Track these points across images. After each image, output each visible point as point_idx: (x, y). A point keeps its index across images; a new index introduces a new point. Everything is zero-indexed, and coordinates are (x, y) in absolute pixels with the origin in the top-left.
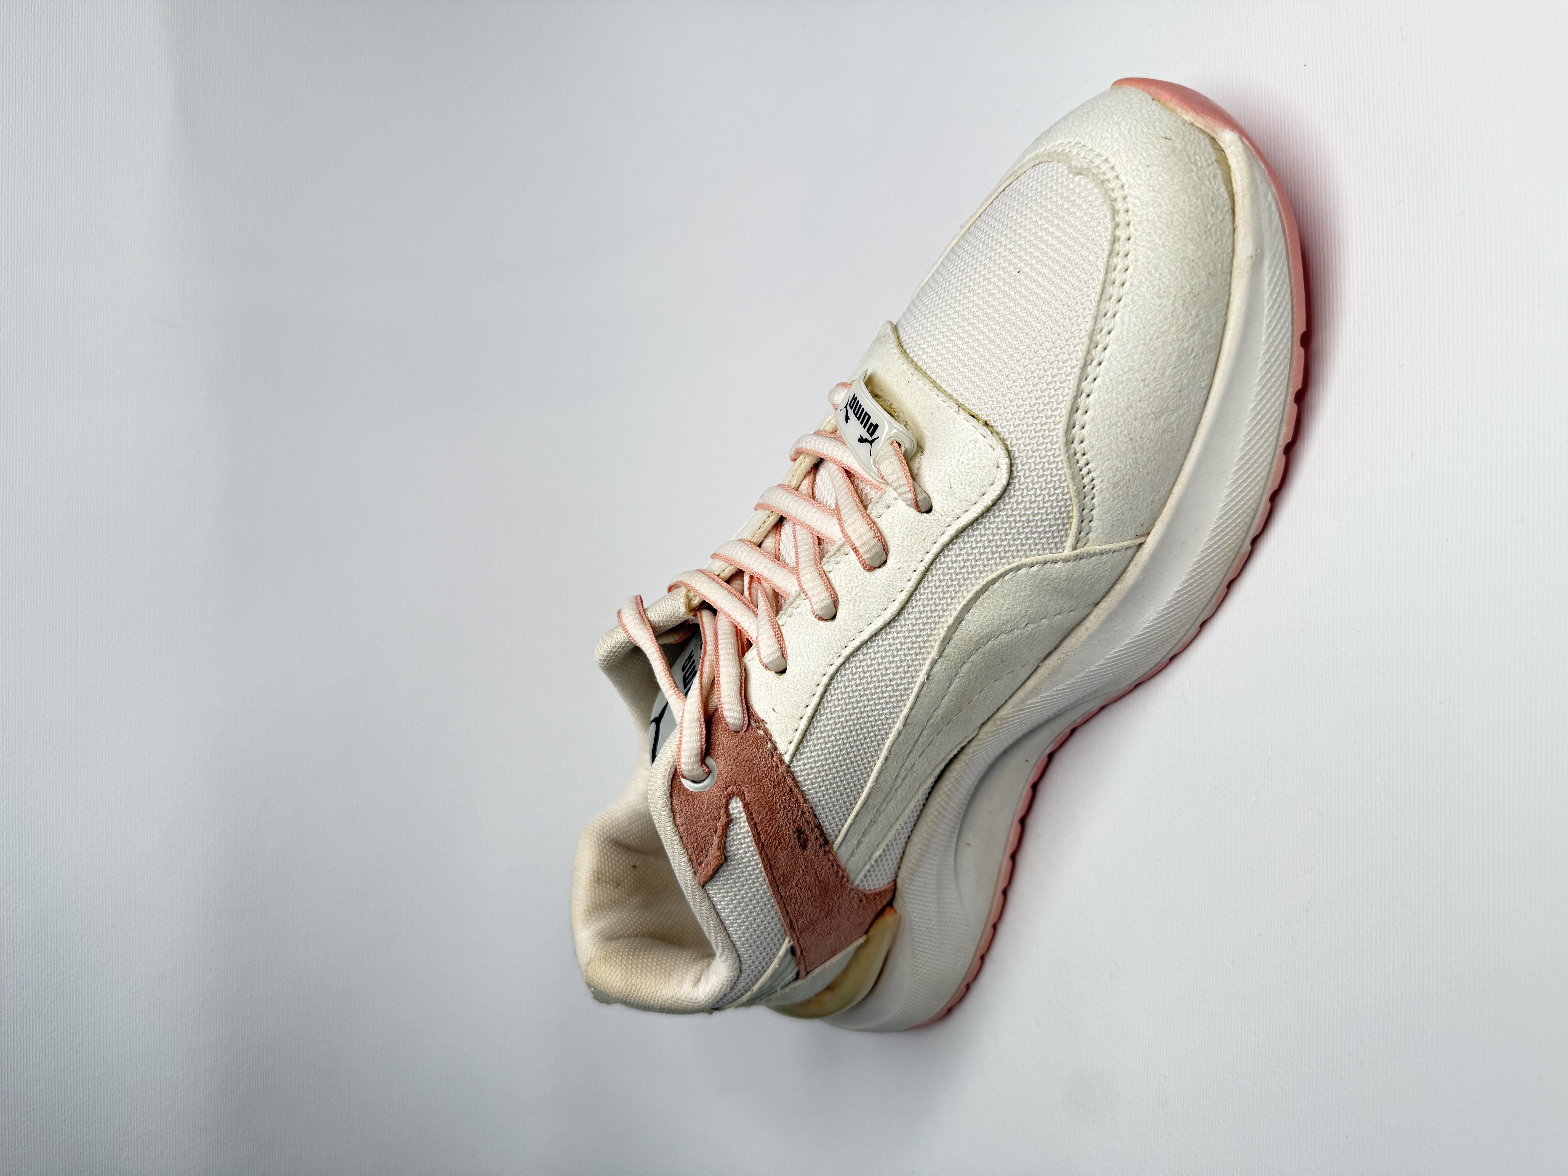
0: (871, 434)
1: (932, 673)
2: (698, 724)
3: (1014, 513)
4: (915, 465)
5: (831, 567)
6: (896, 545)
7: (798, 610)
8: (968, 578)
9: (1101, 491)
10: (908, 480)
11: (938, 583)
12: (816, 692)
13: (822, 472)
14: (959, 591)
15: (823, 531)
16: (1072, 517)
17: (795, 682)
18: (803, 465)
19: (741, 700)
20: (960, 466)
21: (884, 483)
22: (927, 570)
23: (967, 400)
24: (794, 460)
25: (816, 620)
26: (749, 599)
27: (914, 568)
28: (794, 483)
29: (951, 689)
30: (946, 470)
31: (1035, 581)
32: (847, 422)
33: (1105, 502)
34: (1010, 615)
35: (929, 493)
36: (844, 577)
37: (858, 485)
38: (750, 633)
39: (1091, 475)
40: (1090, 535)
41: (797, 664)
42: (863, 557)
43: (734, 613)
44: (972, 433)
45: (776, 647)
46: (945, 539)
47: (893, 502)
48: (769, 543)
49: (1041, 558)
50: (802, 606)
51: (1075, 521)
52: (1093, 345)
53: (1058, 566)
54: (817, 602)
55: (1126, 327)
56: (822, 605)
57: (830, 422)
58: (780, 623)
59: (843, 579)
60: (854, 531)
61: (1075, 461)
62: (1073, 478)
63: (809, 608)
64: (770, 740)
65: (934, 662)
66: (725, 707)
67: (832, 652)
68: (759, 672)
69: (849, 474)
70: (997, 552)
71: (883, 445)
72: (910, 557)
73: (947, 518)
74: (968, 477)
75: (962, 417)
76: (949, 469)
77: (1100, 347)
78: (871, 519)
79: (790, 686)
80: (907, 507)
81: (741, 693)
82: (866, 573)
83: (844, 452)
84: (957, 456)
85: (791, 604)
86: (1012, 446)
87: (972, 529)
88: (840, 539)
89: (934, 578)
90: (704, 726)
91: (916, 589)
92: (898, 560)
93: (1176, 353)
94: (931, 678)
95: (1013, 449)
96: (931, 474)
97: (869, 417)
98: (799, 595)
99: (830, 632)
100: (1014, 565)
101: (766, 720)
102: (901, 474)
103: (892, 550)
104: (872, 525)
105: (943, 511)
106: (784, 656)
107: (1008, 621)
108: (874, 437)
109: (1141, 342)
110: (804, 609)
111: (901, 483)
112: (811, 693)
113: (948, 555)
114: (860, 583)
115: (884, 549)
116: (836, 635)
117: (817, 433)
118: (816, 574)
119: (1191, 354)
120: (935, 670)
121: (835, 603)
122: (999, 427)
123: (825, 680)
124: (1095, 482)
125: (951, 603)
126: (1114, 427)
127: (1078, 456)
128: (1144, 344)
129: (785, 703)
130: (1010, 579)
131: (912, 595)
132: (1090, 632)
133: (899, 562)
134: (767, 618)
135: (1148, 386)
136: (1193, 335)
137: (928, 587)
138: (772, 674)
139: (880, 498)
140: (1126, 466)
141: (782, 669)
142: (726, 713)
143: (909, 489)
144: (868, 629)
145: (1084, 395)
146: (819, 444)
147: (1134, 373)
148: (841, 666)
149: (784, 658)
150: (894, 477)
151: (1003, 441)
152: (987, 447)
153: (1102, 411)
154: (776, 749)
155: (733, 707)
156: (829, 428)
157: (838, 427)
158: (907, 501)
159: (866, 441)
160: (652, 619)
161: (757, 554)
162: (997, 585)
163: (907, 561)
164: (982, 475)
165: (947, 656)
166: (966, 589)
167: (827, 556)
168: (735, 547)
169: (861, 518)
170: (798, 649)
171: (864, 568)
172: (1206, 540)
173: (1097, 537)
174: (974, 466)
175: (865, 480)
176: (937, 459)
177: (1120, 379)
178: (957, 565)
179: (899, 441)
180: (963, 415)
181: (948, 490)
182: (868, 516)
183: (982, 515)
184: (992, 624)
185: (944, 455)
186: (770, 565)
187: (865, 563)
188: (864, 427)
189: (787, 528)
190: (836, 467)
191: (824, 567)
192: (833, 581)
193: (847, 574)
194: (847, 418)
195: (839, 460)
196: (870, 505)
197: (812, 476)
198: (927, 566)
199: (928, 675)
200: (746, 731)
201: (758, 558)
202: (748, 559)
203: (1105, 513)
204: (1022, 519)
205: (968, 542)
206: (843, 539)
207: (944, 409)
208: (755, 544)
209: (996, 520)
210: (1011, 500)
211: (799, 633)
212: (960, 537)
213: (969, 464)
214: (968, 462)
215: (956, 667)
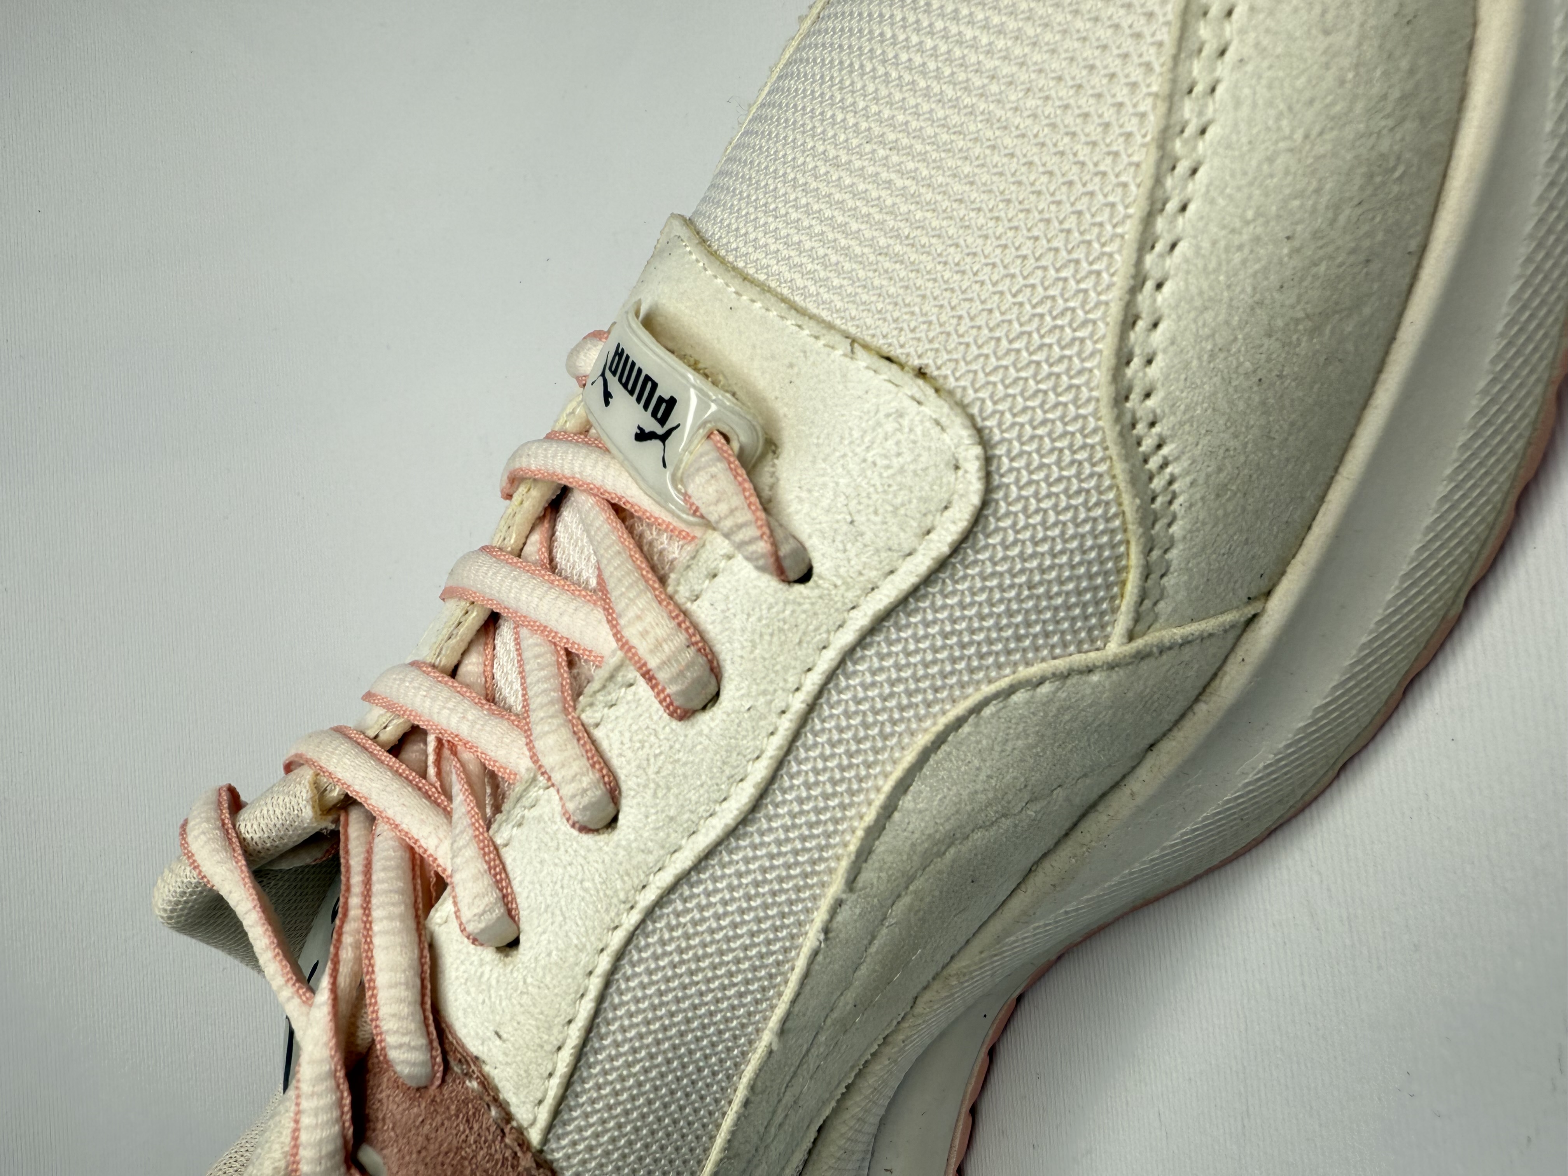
0: (662, 421)
1: (834, 925)
2: (331, 1083)
3: (998, 568)
4: (765, 480)
5: (598, 715)
6: (737, 659)
7: (535, 812)
8: (902, 720)
9: (1191, 506)
10: (754, 512)
11: (836, 736)
12: (586, 989)
13: (568, 516)
14: (884, 748)
15: (576, 637)
16: (1126, 568)
17: (539, 970)
18: (526, 504)
19: (426, 1018)
20: (869, 473)
21: (699, 525)
22: (812, 707)
23: (868, 328)
24: (509, 496)
25: (575, 833)
26: (438, 784)
27: (783, 705)
28: (512, 541)
29: (873, 949)
30: (837, 484)
31: (1046, 714)
32: (607, 403)
33: (1198, 530)
34: (994, 788)
35: (803, 537)
36: (627, 735)
37: (641, 536)
38: (440, 861)
39: (1169, 470)
40: (1162, 605)
41: (540, 929)
42: (668, 691)
43: (406, 821)
44: (889, 397)
45: (493, 896)
46: (847, 637)
47: (722, 564)
48: (472, 666)
49: (1061, 664)
50: (542, 802)
51: (1133, 579)
52: (1166, 165)
53: (1095, 678)
54: (574, 796)
55: (1245, 111)
56: (585, 800)
57: (573, 412)
58: (499, 841)
59: (626, 741)
60: (644, 634)
61: (1134, 440)
62: (1133, 481)
63: (558, 809)
64: (496, 1100)
65: (839, 903)
66: (391, 1039)
67: (615, 900)
68: (460, 951)
69: (620, 511)
70: (961, 658)
71: (690, 441)
72: (771, 682)
73: (848, 590)
74: (890, 496)
75: (862, 364)
76: (842, 481)
77: (1183, 167)
78: (677, 605)
79: (529, 980)
80: (755, 574)
81: (423, 1003)
82: (675, 724)
83: (608, 466)
84: (858, 450)
85: (518, 800)
86: (984, 419)
87: (904, 612)
88: (614, 653)
89: (827, 725)
90: (345, 1087)
91: (788, 752)
92: (743, 692)
93: (1363, 169)
94: (831, 935)
95: (988, 423)
96: (804, 495)
97: (655, 385)
98: (534, 779)
99: (607, 859)
100: (1003, 683)
101: (483, 1056)
102: (737, 501)
103: (730, 670)
104: (681, 618)
105: (839, 576)
106: (511, 913)
107: (989, 804)
108: (669, 425)
109: (1282, 145)
110: (547, 810)
111: (741, 520)
112: (576, 992)
113: (855, 673)
114: (665, 746)
115: (712, 670)
116: (621, 864)
117: (551, 437)
118: (565, 733)
119: (1394, 168)
120: (839, 918)
121: (614, 794)
122: (951, 379)
123: (604, 963)
124: (1176, 486)
125: (868, 776)
126: (1222, 355)
127: (1141, 428)
128: (1291, 150)
129: (521, 1018)
130: (992, 715)
131: (780, 764)
132: (1139, 800)
133: (748, 694)
134: (470, 831)
135: (1298, 250)
136: (1403, 119)
137: (815, 745)
138: (489, 955)
139: (693, 558)
140: (1245, 445)
141: (511, 938)
142: (393, 1055)
143: (758, 533)
144: (690, 845)
145: (1150, 285)
146: (554, 456)
147: (1267, 222)
148: (636, 928)
149: (512, 918)
150: (723, 508)
151: (962, 407)
152: (928, 424)
153: (1195, 321)
154: (508, 1117)
155: (406, 1039)
156: (571, 425)
157: (591, 419)
158: (757, 559)
159: (652, 436)
160: (248, 836)
161: (446, 693)
162: (966, 729)
163: (764, 693)
164: (921, 489)
165: (864, 888)
166: (900, 742)
167: (588, 690)
168: (403, 681)
169: (655, 604)
170: (540, 899)
171: (671, 715)
172: (1389, 596)
173: (1175, 610)
174: (902, 470)
175: (656, 523)
176: (814, 462)
177: (1237, 240)
178: (876, 691)
179: (725, 430)
180: (863, 360)
181: (845, 528)
182: (671, 598)
183: (928, 580)
184: (957, 812)
185: (828, 450)
186: (473, 713)
187: (671, 703)
188: (646, 407)
189: (505, 634)
190: (591, 500)
191: (583, 716)
192: (605, 745)
193: (635, 727)
194: (607, 396)
195: (598, 483)
196: (673, 576)
197: (546, 525)
198: (809, 700)
199: (826, 930)
200: (440, 1086)
201: (449, 699)
202: (428, 703)
203: (1194, 556)
204: (1017, 581)
205: (899, 640)
206: (620, 654)
207: (818, 353)
208: (443, 671)
209: (959, 587)
210: (991, 541)
211: (542, 862)
212: (880, 631)
213: (888, 467)
214: (886, 462)
215: (882, 906)
